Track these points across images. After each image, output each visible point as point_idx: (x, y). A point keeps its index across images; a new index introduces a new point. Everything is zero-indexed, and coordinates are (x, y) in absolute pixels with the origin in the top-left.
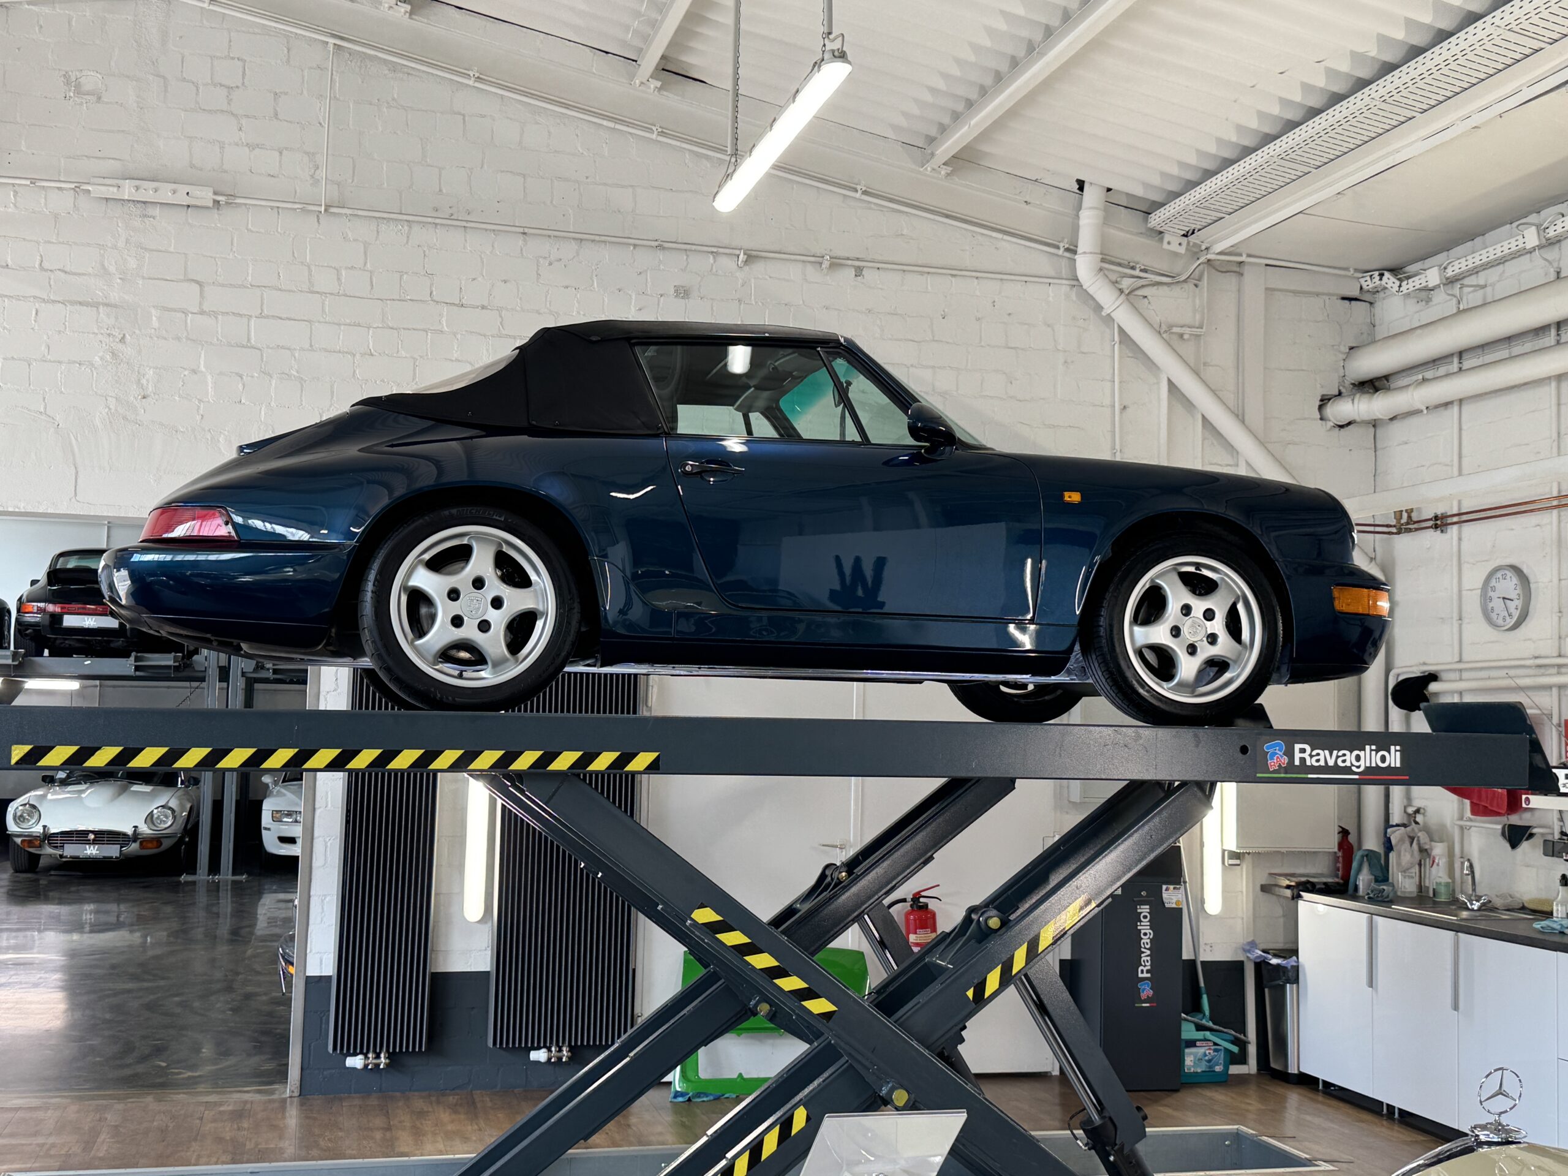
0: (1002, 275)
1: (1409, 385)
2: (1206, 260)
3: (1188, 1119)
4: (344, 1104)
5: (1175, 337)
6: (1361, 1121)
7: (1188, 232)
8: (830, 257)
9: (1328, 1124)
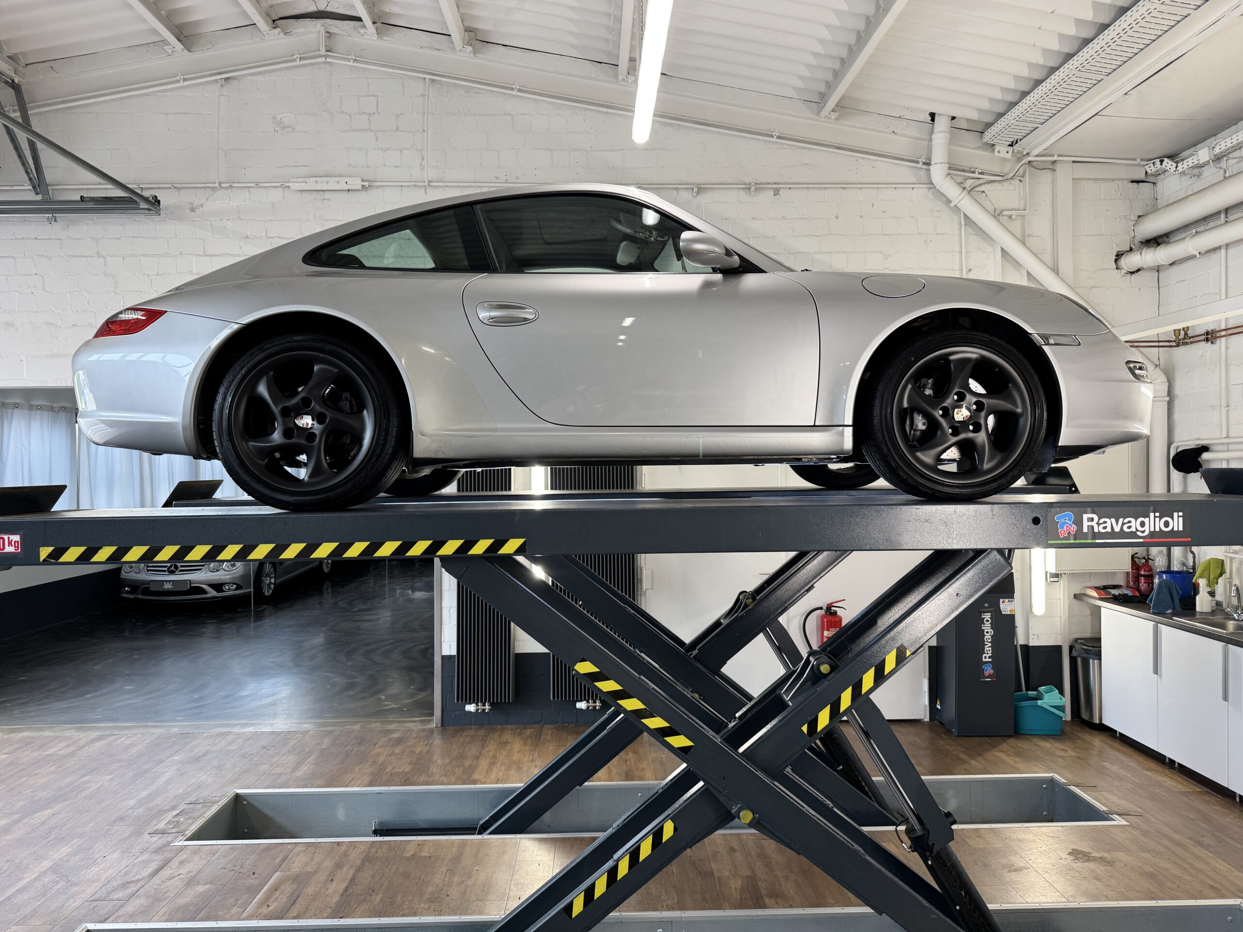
0: (877, 185)
1: (1184, 239)
2: (1027, 162)
3: (1016, 765)
4: (464, 734)
5: (1006, 218)
6: (1149, 770)
7: (1013, 142)
8: (755, 184)
9: (1123, 773)
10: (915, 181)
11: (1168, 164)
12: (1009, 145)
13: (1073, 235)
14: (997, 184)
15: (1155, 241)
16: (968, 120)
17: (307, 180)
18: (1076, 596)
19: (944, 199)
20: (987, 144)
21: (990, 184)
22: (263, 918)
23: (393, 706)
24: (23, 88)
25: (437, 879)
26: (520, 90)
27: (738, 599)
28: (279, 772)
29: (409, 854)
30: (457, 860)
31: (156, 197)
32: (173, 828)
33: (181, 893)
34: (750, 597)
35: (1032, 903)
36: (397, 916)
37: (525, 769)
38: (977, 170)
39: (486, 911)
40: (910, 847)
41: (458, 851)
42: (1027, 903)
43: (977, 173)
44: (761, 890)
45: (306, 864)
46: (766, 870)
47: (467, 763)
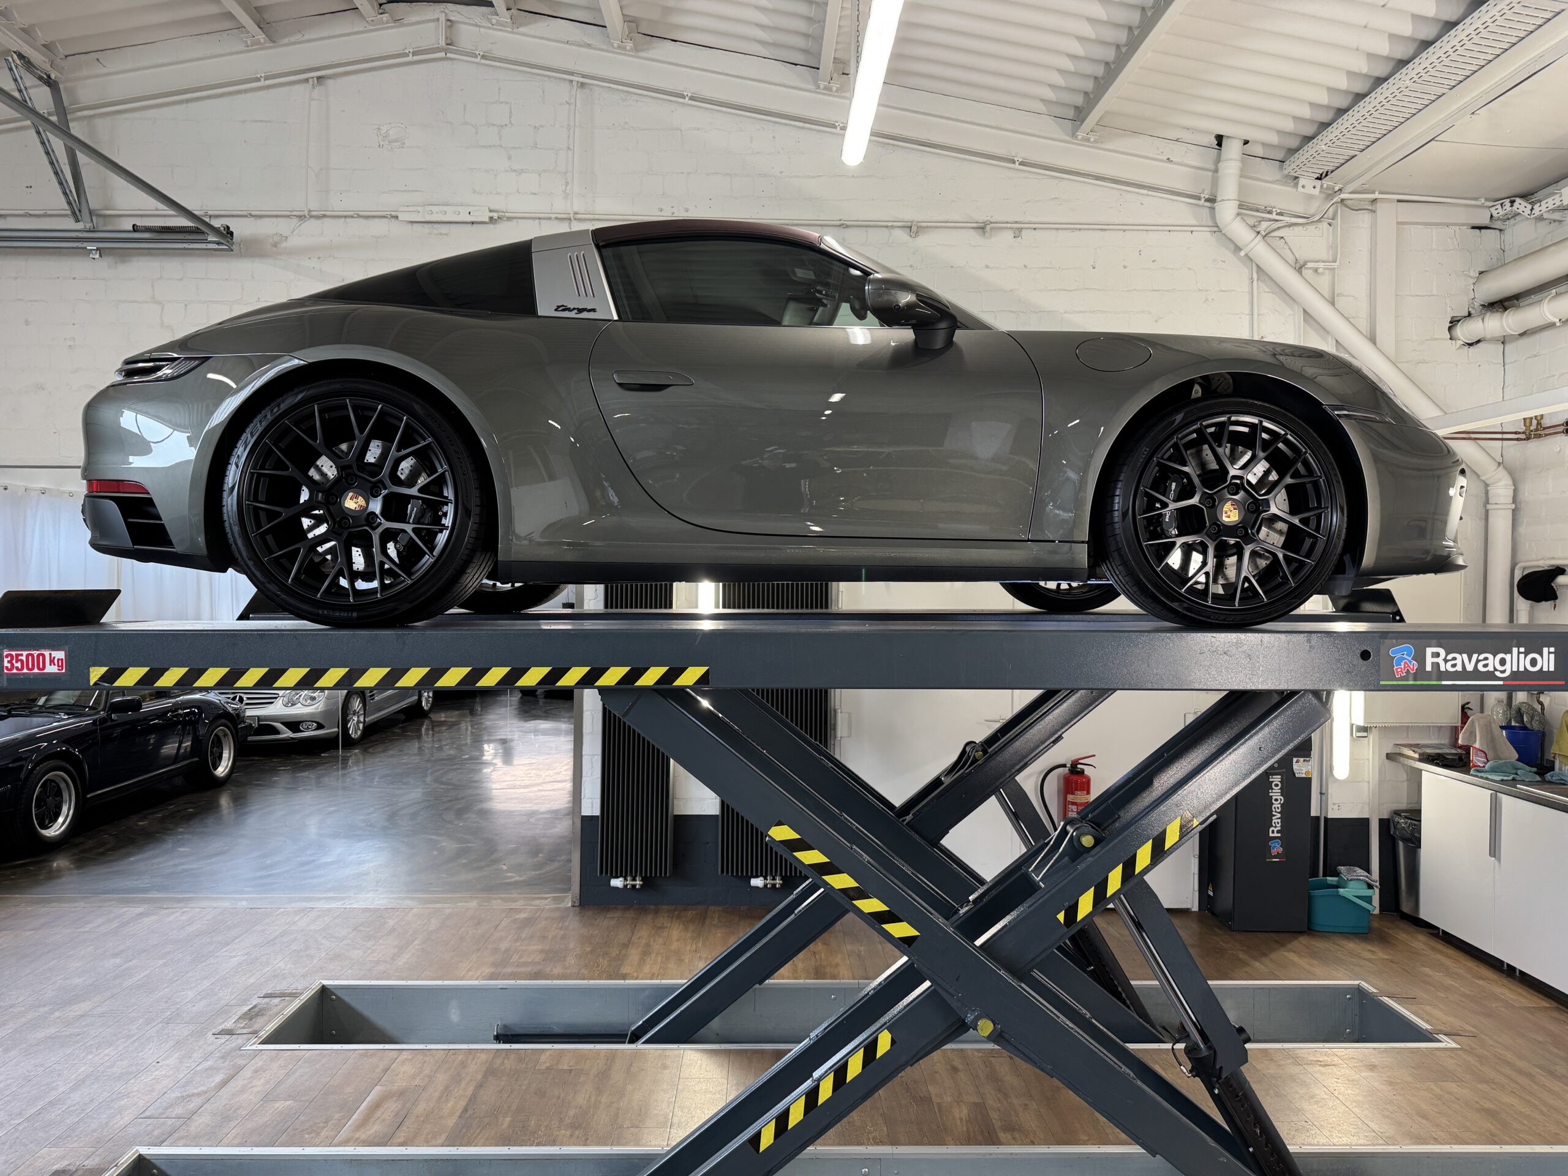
0: (1147, 227)
1: (1540, 302)
2: (1339, 200)
3: (1314, 969)
4: (608, 916)
5: (1311, 271)
6: (1481, 978)
7: (1321, 175)
8: (991, 223)
9: (1448, 981)
10: (1195, 222)
11: (1521, 205)
12: (1317, 178)
13: (1396, 295)
14: (1301, 227)
15: (1501, 304)
16: (1264, 145)
17: (420, 209)
18: (1389, 756)
19: (1232, 246)
20: (1287, 176)
21: (1291, 228)
22: (361, 1144)
23: (517, 878)
24: (61, 86)
25: (581, 1099)
26: (692, 98)
27: (964, 752)
28: (376, 959)
29: (543, 1067)
30: (604, 1075)
31: (228, 228)
32: (243, 1028)
33: (257, 1110)
34: (980, 749)
35: (1340, 1145)
36: (531, 1145)
37: (687, 960)
38: (1274, 210)
39: (644, 1142)
40: (1191, 1071)
41: (606, 1065)
42: (1334, 1145)
43: (1274, 213)
44: (994, 1121)
45: (413, 1077)
46: (998, 1095)
47: (614, 952)
